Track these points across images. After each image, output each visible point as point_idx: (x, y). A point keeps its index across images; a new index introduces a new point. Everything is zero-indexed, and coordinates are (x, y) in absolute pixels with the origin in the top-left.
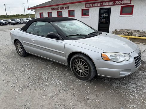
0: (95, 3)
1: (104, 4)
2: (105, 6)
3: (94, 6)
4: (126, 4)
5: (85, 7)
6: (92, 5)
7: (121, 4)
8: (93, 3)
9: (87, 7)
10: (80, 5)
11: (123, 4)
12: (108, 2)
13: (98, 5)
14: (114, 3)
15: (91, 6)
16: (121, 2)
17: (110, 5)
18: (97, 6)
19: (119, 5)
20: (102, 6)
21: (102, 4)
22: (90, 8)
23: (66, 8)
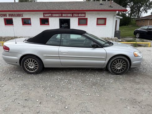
0: (54, 13)
1: (63, 15)
2: (65, 17)
3: (53, 16)
4: (82, 17)
5: (44, 16)
6: (52, 15)
7: (78, 16)
8: (52, 13)
9: (46, 17)
10: (38, 14)
11: (79, 17)
12: (67, 14)
13: (58, 15)
14: (73, 15)
15: (50, 16)
16: (78, 15)
17: (69, 17)
18: (57, 17)
19: (76, 17)
20: (62, 16)
21: (62, 15)
22: (49, 18)
23: (19, 15)
